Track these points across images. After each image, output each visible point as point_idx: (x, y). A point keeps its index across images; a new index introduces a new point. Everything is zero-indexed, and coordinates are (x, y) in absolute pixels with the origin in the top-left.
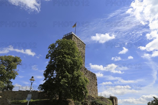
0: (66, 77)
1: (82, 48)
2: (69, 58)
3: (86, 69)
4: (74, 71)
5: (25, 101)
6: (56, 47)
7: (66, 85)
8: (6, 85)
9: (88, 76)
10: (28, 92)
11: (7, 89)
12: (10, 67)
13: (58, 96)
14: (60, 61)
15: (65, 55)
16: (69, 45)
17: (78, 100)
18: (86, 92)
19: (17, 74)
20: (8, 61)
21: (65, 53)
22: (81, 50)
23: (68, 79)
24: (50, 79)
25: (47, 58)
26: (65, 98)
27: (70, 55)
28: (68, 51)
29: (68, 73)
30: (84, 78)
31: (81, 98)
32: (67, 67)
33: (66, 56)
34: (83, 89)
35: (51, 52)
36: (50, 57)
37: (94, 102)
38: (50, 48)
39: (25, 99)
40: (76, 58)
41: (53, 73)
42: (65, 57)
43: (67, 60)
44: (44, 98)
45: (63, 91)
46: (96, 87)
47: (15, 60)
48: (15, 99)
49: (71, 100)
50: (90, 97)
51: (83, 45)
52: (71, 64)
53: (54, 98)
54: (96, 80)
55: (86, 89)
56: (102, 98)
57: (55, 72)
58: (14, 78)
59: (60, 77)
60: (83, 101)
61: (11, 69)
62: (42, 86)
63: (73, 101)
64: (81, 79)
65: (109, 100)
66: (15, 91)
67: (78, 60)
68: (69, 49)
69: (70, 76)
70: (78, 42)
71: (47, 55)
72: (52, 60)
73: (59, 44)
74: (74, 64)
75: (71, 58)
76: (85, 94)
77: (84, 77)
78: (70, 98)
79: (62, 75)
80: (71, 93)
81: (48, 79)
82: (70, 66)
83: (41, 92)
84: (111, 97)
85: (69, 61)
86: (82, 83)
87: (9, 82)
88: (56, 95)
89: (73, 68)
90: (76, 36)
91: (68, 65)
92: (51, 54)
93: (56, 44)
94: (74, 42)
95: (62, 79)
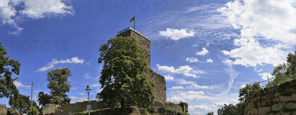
0: (127, 81)
1: (146, 46)
2: (129, 59)
3: (151, 71)
4: (136, 73)
5: (85, 112)
6: (110, 47)
7: (128, 90)
8: (62, 99)
9: (155, 79)
10: (86, 103)
11: (65, 103)
12: (61, 81)
13: (119, 104)
14: (117, 64)
15: (123, 56)
16: (127, 43)
17: (144, 106)
18: (153, 98)
19: (70, 86)
20: (57, 75)
21: (123, 53)
22: (145, 49)
23: (130, 84)
24: (108, 86)
25: (100, 62)
26: (128, 106)
27: (129, 55)
28: (126, 51)
29: (130, 77)
30: (150, 82)
31: (147, 104)
32: (128, 70)
33: (125, 57)
34: (149, 94)
35: (103, 54)
36: (103, 61)
37: (162, 108)
38: (101, 50)
39: (85, 110)
40: (139, 58)
41: (110, 79)
42: (123, 58)
43: (126, 61)
44: (105, 107)
45: (125, 98)
46: (164, 92)
47: (64, 72)
48: (75, 111)
49: (135, 107)
50: (157, 103)
51: (147, 42)
52: (132, 66)
53: (116, 107)
54: (165, 83)
55: (152, 94)
56: (171, 104)
57: (112, 77)
58: (68, 91)
59: (120, 83)
60: (149, 107)
61: (62, 83)
62: (100, 95)
63: (138, 108)
64: (146, 83)
65: (179, 106)
66: (73, 103)
67: (141, 60)
68: (127, 48)
69: (131, 80)
70: (140, 39)
71: (99, 59)
72: (106, 63)
73: (112, 43)
74: (136, 66)
75: (131, 59)
76: (151, 100)
77: (149, 80)
78: (134, 105)
79: (122, 79)
80: (135, 99)
81: (105, 86)
82: (131, 68)
83: (100, 101)
84: (181, 103)
85: (129, 62)
86: (148, 87)
87: (64, 96)
88: (118, 103)
89: (135, 71)
90: (136, 31)
91: (128, 67)
92: (105, 57)
93: (108, 44)
94: (133, 39)
95: (122, 84)
